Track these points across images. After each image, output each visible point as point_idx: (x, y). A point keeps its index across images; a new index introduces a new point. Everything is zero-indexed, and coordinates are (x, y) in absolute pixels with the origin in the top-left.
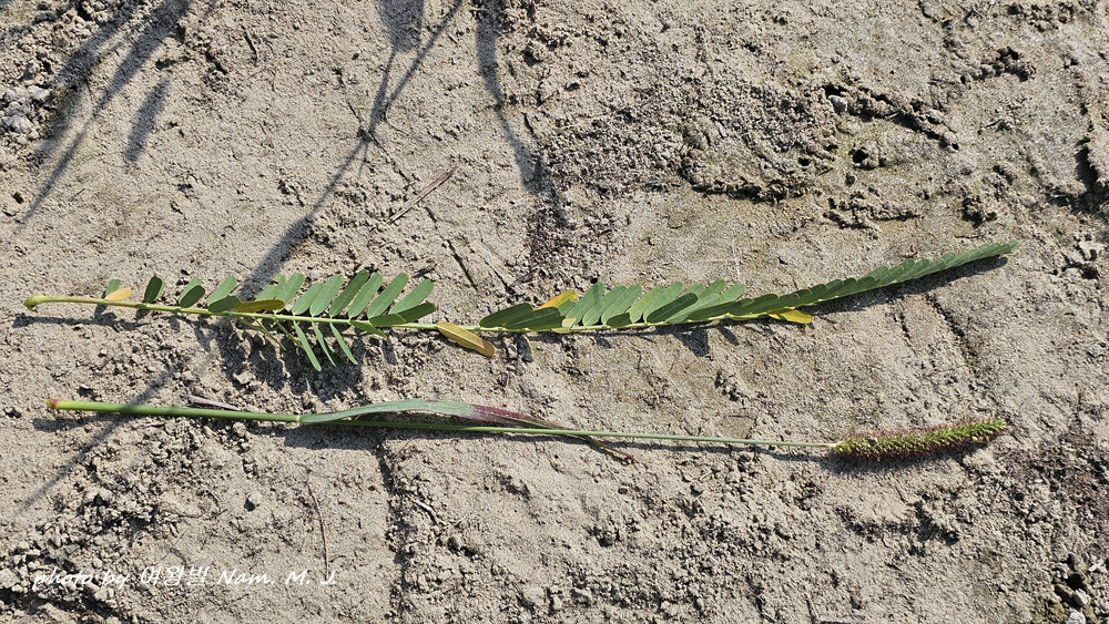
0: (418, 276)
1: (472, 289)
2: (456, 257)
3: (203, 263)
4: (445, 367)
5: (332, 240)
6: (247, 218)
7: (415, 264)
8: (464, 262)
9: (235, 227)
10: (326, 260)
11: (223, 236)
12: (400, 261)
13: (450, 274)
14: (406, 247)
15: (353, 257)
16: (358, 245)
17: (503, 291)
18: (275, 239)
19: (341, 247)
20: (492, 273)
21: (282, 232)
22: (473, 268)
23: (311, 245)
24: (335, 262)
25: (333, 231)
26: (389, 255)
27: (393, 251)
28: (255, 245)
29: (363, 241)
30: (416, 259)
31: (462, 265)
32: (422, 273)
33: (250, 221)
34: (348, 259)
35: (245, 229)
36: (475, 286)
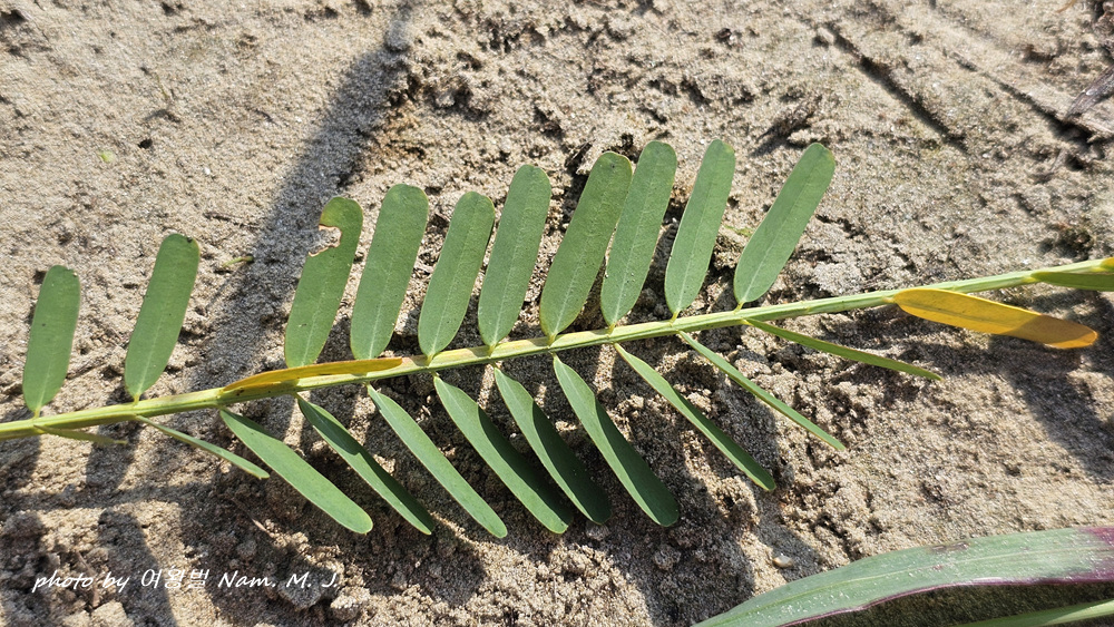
0: (768, 148)
1: (949, 152)
2: (868, 66)
3: (99, 239)
5: (479, 94)
6: (209, 79)
7: (749, 114)
8: (900, 76)
9: (179, 109)
10: (476, 157)
11: (146, 144)
12: (699, 115)
13: (868, 122)
14: (709, 69)
15: (555, 132)
16: (561, 93)
17: (1046, 136)
18: (303, 124)
19: (513, 111)
20: (995, 88)
21: (321, 95)
22: (935, 88)
23: (421, 123)
24: (504, 157)
25: (477, 66)
26: (664, 104)
27: (670, 90)
28: (250, 155)
29: (574, 81)
30: (747, 99)
31: (893, 87)
32: (780, 134)
33: (217, 85)
34: (542, 141)
35: (208, 112)
36: (957, 141)
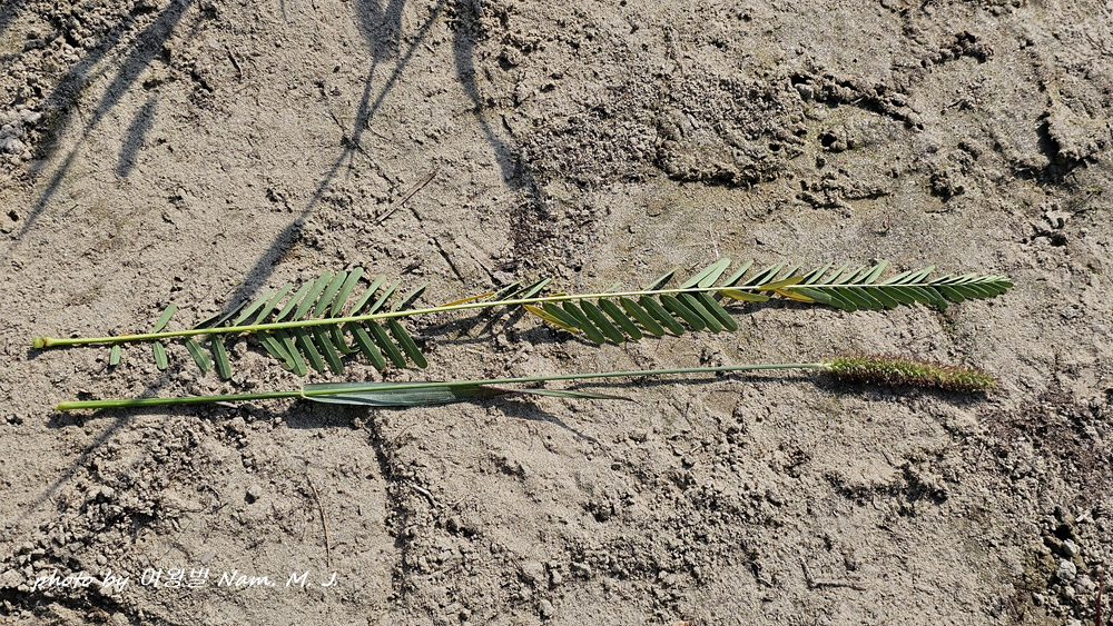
0: (406, 273)
1: (459, 282)
2: (443, 253)
3: (196, 270)
4: (436, 358)
5: (321, 243)
6: (237, 226)
7: (403, 262)
8: (451, 257)
9: (226, 234)
10: (316, 262)
11: (214, 243)
12: (388, 260)
13: (437, 270)
14: (394, 246)
15: (342, 258)
16: (346, 246)
17: (490, 283)
18: (265, 245)
19: (330, 249)
20: (478, 266)
21: (272, 238)
22: (459, 262)
23: (300, 249)
24: (324, 263)
25: (322, 234)
26: (377, 254)
27: (380, 251)
28: (246, 251)
29: (352, 243)
30: (403, 257)
31: (448, 261)
32: (410, 269)
33: (239, 228)
34: (337, 260)
35: (235, 236)
36: (461, 279)
